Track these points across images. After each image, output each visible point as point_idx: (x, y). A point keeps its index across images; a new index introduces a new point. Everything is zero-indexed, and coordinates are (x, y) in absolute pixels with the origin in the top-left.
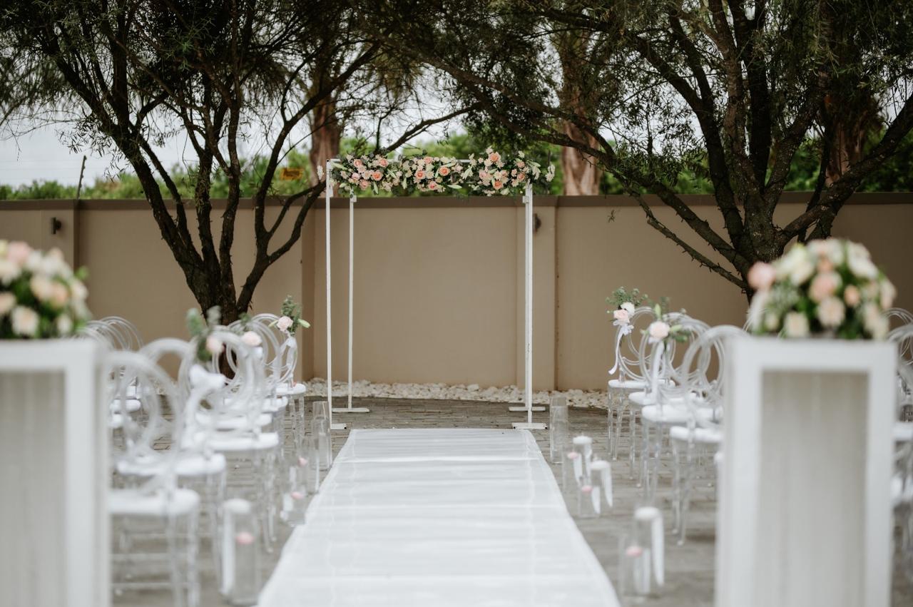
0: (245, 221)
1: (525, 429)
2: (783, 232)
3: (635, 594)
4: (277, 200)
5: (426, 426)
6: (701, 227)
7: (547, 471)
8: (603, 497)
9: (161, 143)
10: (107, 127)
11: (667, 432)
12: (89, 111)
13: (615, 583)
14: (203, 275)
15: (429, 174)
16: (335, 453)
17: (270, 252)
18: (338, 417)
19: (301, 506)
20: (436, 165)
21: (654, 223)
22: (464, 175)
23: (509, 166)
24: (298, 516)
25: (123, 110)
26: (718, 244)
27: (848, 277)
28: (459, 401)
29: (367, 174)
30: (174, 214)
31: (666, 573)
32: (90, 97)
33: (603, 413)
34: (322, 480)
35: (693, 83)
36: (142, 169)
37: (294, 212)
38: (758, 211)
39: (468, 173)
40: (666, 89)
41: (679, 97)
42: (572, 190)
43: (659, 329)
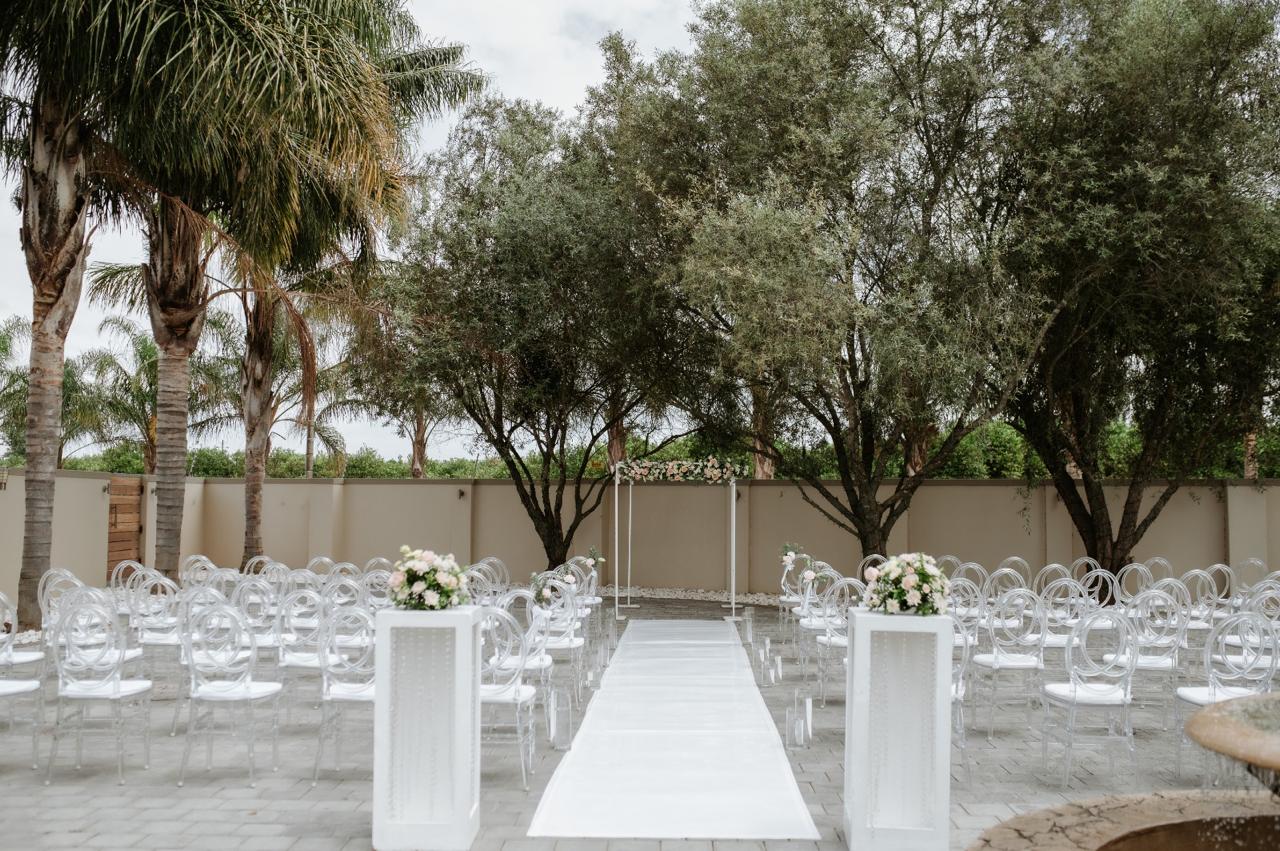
0: (569, 493)
1: (730, 620)
2: (882, 505)
3: (796, 745)
4: (587, 481)
5: (673, 618)
6: (834, 501)
7: (743, 651)
8: (776, 672)
9: (522, 447)
10: (491, 440)
11: (815, 637)
12: (480, 430)
13: (783, 736)
14: (545, 525)
15: (676, 472)
16: (619, 636)
17: (583, 512)
18: (622, 611)
19: (598, 676)
20: (680, 466)
21: (806, 498)
22: (696, 472)
23: (722, 466)
24: (597, 684)
25: (500, 429)
26: (844, 511)
27: (924, 577)
28: (692, 600)
29: (639, 471)
30: (527, 488)
31: (813, 729)
32: (481, 423)
33: (776, 609)
34: (611, 656)
35: (828, 416)
36: (511, 464)
37: (598, 488)
38: (867, 493)
39: (698, 470)
40: (812, 420)
41: (820, 423)
42: (759, 476)
43: (809, 575)
